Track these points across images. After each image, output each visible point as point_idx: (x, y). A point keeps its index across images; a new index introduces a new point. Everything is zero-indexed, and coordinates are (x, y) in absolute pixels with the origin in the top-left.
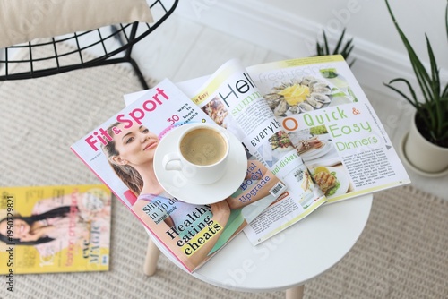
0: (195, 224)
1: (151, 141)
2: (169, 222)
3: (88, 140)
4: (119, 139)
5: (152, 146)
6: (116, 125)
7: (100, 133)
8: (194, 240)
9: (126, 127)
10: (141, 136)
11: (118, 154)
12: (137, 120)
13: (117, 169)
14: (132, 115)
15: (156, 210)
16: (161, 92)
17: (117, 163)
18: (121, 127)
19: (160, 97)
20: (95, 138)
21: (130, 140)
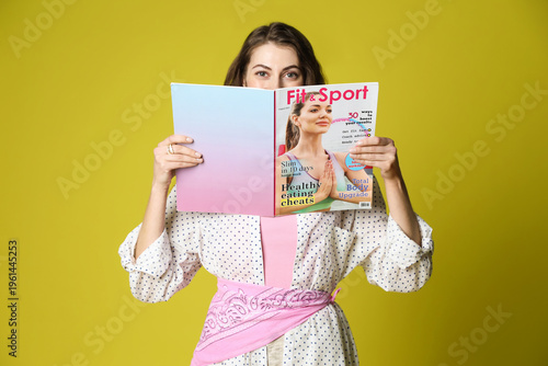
0: (302, 191)
1: (326, 120)
2: (289, 180)
3: (289, 92)
4: (309, 105)
5: (322, 124)
6: (316, 93)
7: (301, 92)
8: (293, 199)
9: (320, 100)
10: (323, 112)
11: (299, 115)
12: (332, 99)
13: (290, 125)
14: (332, 93)
15: (288, 168)
16: (365, 90)
17: (293, 122)
18: (317, 97)
19: (361, 94)
20: (295, 94)
21: (315, 111)
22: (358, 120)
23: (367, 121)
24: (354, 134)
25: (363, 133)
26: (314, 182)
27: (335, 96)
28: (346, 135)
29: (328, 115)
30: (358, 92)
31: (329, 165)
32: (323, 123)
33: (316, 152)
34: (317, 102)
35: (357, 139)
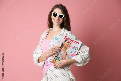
22: (75, 49)
23: (77, 50)
24: (73, 51)
25: (75, 52)
26: (62, 58)
27: (73, 41)
28: (72, 51)
29: (70, 45)
30: (78, 42)
31: (66, 56)
32: (69, 46)
33: (65, 52)
34: (69, 41)
35: (73, 53)
